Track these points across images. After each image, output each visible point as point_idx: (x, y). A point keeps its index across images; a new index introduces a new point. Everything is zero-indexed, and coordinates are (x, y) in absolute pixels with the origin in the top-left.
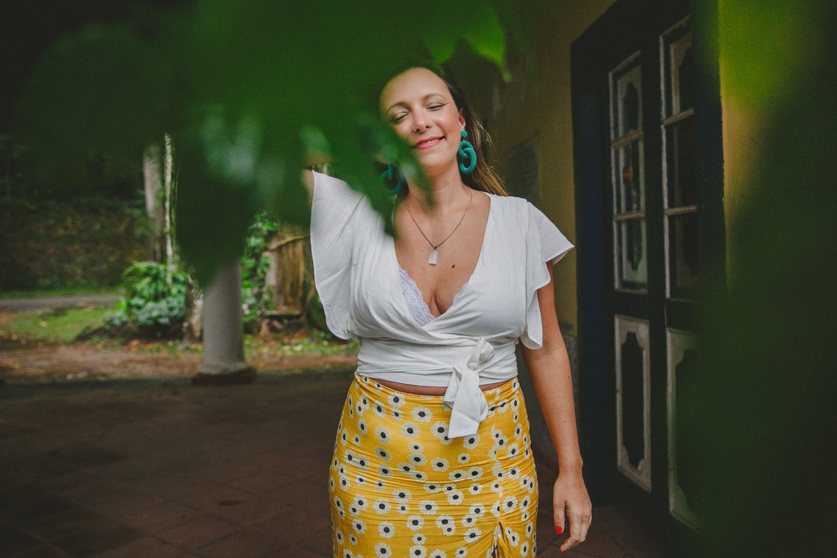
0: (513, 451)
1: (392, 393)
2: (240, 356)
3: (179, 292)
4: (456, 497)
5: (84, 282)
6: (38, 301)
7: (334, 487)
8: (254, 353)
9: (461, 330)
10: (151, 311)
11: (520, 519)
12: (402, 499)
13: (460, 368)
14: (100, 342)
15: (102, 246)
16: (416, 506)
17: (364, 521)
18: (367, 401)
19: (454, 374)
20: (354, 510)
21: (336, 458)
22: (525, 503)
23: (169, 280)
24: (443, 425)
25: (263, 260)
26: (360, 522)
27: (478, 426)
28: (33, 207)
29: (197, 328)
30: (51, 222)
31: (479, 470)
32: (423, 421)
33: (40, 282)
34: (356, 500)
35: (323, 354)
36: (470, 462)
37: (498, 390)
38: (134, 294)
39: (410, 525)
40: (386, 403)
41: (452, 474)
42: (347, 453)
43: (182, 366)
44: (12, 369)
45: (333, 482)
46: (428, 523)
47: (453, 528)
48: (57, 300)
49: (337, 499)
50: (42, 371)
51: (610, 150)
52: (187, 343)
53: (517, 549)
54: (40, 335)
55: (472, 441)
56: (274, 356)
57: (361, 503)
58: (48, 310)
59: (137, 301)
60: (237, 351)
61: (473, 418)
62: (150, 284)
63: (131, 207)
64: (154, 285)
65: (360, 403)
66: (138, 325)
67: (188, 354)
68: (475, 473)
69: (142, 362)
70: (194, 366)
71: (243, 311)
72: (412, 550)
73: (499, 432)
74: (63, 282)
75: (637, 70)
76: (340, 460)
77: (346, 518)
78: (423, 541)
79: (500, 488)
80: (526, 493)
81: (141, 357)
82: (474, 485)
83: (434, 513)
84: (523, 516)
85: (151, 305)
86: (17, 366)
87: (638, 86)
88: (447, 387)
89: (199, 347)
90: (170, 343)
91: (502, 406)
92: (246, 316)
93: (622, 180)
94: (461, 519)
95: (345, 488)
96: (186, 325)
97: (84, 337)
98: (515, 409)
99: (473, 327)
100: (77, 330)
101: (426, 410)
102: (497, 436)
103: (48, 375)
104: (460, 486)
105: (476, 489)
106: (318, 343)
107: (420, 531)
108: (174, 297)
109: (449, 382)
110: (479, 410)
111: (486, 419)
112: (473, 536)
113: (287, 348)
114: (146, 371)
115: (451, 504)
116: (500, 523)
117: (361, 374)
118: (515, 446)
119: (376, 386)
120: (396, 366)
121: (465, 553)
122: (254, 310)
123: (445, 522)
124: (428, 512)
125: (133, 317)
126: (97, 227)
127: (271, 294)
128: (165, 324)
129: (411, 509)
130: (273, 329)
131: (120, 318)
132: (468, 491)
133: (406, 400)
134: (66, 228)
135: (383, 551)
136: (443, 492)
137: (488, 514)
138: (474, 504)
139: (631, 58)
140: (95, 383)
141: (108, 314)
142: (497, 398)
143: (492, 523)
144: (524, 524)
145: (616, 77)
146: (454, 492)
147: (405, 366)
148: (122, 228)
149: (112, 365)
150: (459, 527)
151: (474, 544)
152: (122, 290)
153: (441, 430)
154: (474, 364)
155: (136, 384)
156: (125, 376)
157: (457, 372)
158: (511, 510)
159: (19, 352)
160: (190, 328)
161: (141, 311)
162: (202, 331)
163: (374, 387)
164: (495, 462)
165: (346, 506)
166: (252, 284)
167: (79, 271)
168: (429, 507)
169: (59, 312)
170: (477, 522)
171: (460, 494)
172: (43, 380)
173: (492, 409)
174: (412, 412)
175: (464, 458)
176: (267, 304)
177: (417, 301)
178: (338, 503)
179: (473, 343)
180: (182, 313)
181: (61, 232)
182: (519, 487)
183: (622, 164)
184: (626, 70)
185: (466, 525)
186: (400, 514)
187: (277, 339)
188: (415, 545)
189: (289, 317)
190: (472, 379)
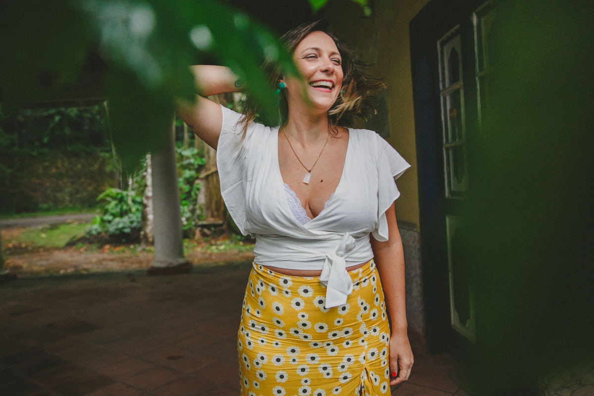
0: (374, 315)
1: (282, 277)
2: (180, 253)
3: (138, 210)
4: (333, 350)
5: (71, 205)
6: (39, 219)
7: (241, 347)
8: (191, 252)
9: (330, 228)
10: (118, 223)
11: (380, 365)
12: (293, 354)
13: (331, 256)
14: (83, 247)
15: (83, 180)
16: (303, 358)
17: (264, 371)
18: (263, 284)
19: (326, 260)
20: (258, 363)
21: (241, 326)
22: (384, 353)
23: (130, 202)
24: (321, 298)
25: (195, 186)
26: (262, 372)
27: (347, 298)
28: (35, 153)
29: (150, 235)
30: (47, 164)
31: (350, 330)
32: (306, 296)
33: (41, 206)
34: (259, 356)
35: (240, 251)
36: (343, 324)
37: (361, 270)
38: (106, 212)
39: (299, 372)
40: (278, 285)
41: (330, 334)
42: (250, 322)
43: (140, 262)
44: (21, 267)
45: (241, 343)
46: (312, 370)
47: (331, 372)
48: (53, 218)
49: (244, 355)
50: (43, 268)
51: (440, 97)
52: (143, 246)
53: (378, 388)
54: (41, 243)
55: (344, 309)
56: (205, 253)
57: (262, 358)
58: (46, 226)
59: (108, 217)
60: (178, 250)
61: (343, 292)
62: (116, 205)
63: (102, 151)
64: (119, 206)
65: (258, 286)
66: (108, 234)
67: (145, 254)
68: (347, 332)
69: (112, 260)
70: (148, 261)
71: (182, 222)
72: (301, 390)
73: (363, 301)
74: (56, 205)
75: (458, 39)
76: (245, 327)
77: (251, 369)
78: (308, 383)
79: (366, 343)
80: (384, 346)
81: (112, 256)
82: (347, 341)
83: (317, 363)
84: (382, 362)
85: (117, 220)
86: (25, 265)
87: (459, 50)
88: (322, 270)
89: (152, 248)
90: (132, 246)
91: (365, 281)
92: (184, 226)
93: (449, 118)
94: (337, 366)
95: (250, 348)
96: (142, 233)
97: (71, 244)
98: (374, 283)
99: (339, 226)
100: (66, 239)
101: (308, 288)
102: (362, 304)
103: (46, 271)
104: (336, 342)
105: (348, 343)
106: (236, 243)
107: (307, 376)
108: (134, 213)
109: (323, 267)
110: (346, 286)
111: (352, 292)
112: (345, 378)
113: (214, 248)
114: (115, 266)
115: (330, 355)
116: (365, 368)
117: (257, 263)
118: (375, 311)
119: (269, 272)
120: (282, 257)
121: (340, 390)
122: (190, 222)
123: (325, 368)
124: (313, 362)
125: (106, 229)
126: (79, 166)
127: (201, 210)
128: (127, 233)
129: (300, 360)
130: (204, 235)
131: (96, 230)
132: (341, 346)
133: (293, 281)
134: (57, 168)
135: (279, 392)
136: (323, 347)
137: (357, 362)
138: (346, 355)
139: (453, 30)
140: (79, 275)
141: (88, 227)
142: (360, 276)
143: (360, 368)
144: (384, 368)
145: (442, 45)
146: (332, 347)
147: (290, 256)
148: (96, 167)
149: (91, 263)
150: (335, 372)
151: (346, 384)
152: (98, 210)
153: (321, 302)
154: (341, 253)
155: (107, 275)
156: (100, 270)
157: (328, 259)
158: (374, 358)
159: (26, 255)
160: (145, 236)
161: (111, 224)
162: (153, 237)
163: (267, 273)
164: (361, 323)
165: (251, 361)
166: (188, 203)
167: (67, 198)
168: (313, 358)
169: (54, 227)
170: (349, 368)
171: (336, 348)
172: (43, 274)
173: (358, 284)
174: (298, 290)
175: (339, 322)
176: (199, 217)
177: (297, 207)
178: (245, 359)
179: (340, 237)
180: (139, 225)
181: (54, 171)
182: (379, 341)
183: (448, 107)
184: (449, 39)
185: (341, 370)
186: (291, 365)
187: (206, 242)
188: (303, 386)
189: (215, 226)
190: (341, 263)
